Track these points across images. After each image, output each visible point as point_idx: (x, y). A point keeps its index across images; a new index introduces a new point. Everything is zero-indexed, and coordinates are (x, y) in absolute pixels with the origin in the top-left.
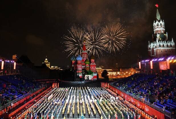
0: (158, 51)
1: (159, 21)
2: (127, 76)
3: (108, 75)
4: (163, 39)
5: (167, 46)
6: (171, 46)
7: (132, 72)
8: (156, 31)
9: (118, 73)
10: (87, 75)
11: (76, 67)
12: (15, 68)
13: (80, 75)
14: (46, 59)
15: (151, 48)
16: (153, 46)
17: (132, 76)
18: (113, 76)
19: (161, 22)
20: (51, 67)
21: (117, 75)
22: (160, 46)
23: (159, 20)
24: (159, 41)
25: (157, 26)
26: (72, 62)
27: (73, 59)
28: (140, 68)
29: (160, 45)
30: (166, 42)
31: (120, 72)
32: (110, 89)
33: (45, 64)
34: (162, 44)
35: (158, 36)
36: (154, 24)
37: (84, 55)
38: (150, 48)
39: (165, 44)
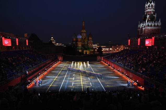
0: (146, 30)
1: (151, 3)
2: (118, 51)
3: (102, 50)
4: (152, 19)
5: (155, 26)
6: (158, 26)
7: (122, 48)
8: (146, 12)
9: (111, 49)
10: (86, 51)
11: (77, 44)
12: (27, 44)
13: (80, 51)
14: (52, 38)
15: (141, 27)
16: (143, 26)
17: (122, 51)
18: (106, 51)
19: (152, 4)
20: (56, 44)
21: (109, 51)
22: (148, 26)
23: (151, 1)
24: (148, 21)
25: (148, 7)
26: (73, 40)
27: (75, 37)
28: (129, 45)
29: (148, 24)
30: (154, 22)
31: (112, 48)
32: (103, 61)
33: (51, 41)
34: (150, 24)
35: (148, 16)
36: (146, 5)
37: (84, 34)
38: (139, 28)
39: (153, 24)
